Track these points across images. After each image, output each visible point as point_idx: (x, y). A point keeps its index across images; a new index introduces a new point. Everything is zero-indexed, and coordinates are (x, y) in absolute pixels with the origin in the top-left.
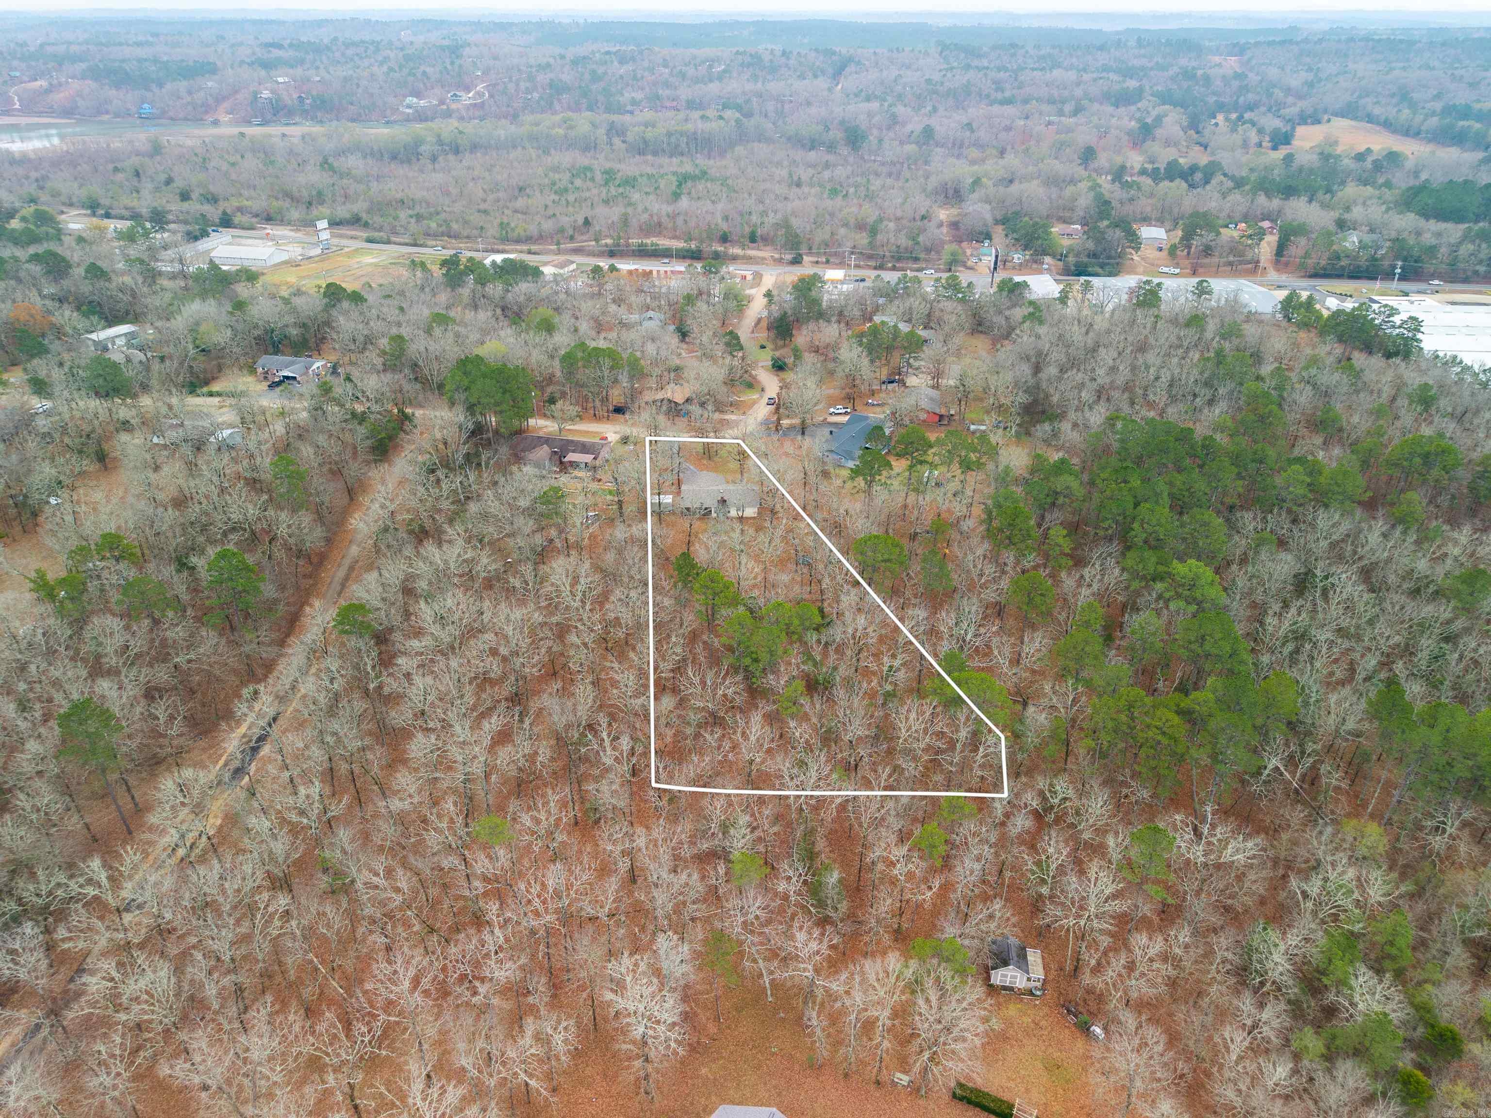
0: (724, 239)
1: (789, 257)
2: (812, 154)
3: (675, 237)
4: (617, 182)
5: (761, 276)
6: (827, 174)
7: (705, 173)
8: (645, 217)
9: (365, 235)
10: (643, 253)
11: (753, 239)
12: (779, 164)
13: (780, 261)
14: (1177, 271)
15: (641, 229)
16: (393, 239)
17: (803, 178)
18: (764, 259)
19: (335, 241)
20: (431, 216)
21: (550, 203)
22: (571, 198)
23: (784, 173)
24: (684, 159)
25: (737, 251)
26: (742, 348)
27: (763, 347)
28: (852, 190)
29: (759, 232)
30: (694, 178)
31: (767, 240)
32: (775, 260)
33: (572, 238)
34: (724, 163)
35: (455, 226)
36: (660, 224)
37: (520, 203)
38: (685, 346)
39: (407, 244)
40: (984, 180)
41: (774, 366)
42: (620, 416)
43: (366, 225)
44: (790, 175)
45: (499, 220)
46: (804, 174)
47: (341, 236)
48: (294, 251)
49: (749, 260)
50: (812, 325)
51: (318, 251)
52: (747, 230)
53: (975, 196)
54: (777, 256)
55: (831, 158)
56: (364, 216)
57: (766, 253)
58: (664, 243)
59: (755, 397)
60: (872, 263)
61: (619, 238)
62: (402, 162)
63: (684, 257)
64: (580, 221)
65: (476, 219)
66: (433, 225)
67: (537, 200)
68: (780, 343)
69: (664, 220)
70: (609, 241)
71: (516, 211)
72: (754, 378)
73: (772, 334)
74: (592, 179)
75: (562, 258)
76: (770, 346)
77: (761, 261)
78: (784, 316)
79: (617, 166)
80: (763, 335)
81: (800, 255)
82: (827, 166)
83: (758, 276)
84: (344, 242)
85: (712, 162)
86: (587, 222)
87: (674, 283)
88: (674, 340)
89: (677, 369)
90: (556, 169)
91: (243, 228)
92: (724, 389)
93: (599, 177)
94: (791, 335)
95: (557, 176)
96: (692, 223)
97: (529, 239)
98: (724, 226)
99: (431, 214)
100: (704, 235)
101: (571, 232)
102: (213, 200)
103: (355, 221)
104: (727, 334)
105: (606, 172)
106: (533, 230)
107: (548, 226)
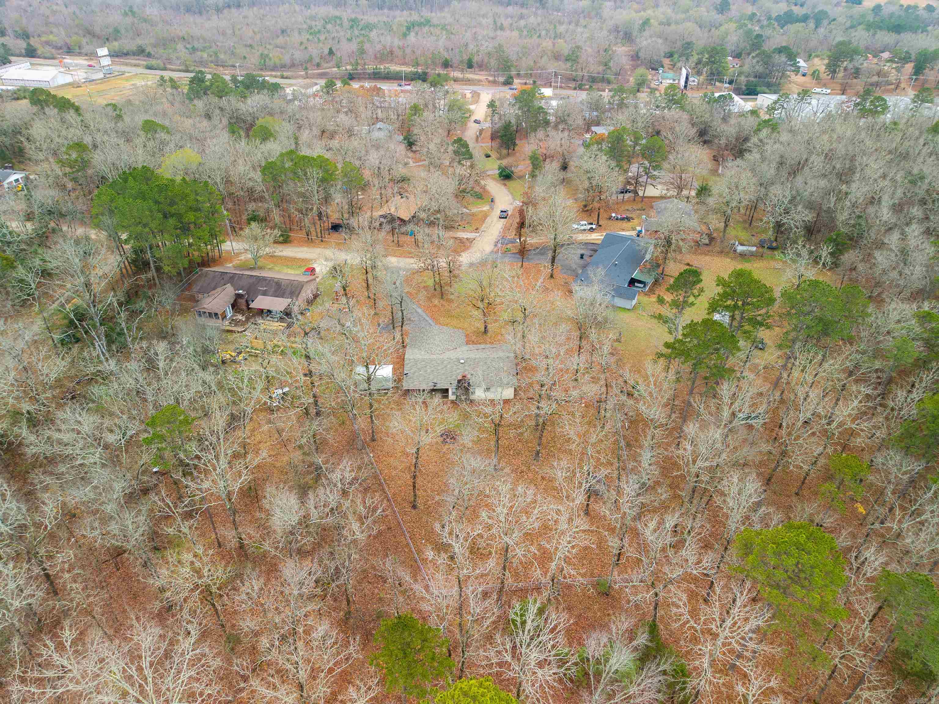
0: (446, 65)
1: (501, 79)
2: (510, 8)
3: (404, 64)
4: (360, 28)
5: (479, 95)
6: (522, 23)
7: (429, 21)
8: (379, 47)
9: (145, 63)
10: (377, 76)
11: (470, 65)
12: (484, 16)
13: (495, 83)
14: (829, 91)
15: (376, 57)
16: (169, 66)
17: (505, 25)
18: (480, 81)
19: (117, 68)
20: (204, 49)
21: (305, 41)
22: (322, 38)
23: (490, 20)
24: (413, 12)
25: (458, 74)
26: (471, 157)
27: (488, 156)
28: (544, 33)
29: (475, 59)
30: (420, 25)
31: (482, 66)
32: (489, 82)
33: (318, 65)
34: (443, 14)
35: (222, 56)
36: (391, 52)
37: (280, 40)
38: (410, 154)
39: (180, 71)
40: (652, 21)
41: (500, 175)
42: (335, 235)
43: (149, 55)
44: (495, 22)
45: (260, 52)
46: (506, 23)
47: (126, 64)
48: (80, 75)
49: (469, 82)
50: (540, 134)
51: (100, 75)
52: (465, 58)
53: (646, 33)
54: (491, 79)
55: (524, 11)
56: (149, 49)
57: (481, 76)
58: (395, 68)
59: (486, 208)
60: (572, 85)
61: (357, 64)
62: (195, 13)
63: (412, 80)
64: (326, 51)
65: (241, 51)
66: (205, 55)
67: (295, 38)
68: (504, 152)
69: (396, 50)
70: (349, 67)
71: (277, 47)
72: (484, 188)
73: (495, 144)
74: (341, 25)
75: (308, 81)
76: (494, 155)
77: (478, 82)
78: (507, 126)
79: (360, 17)
80: (487, 144)
81: (512, 78)
82: (521, 17)
83: (476, 96)
84: (124, 68)
85: (433, 14)
86: (331, 52)
87: (402, 99)
88: (401, 149)
89: (404, 180)
90: (313, 18)
91: (45, 58)
92: (453, 202)
93: (346, 24)
94: (515, 144)
95: (313, 23)
96: (419, 52)
97: (283, 66)
98: (446, 55)
99: (204, 47)
100: (430, 62)
101: (317, 60)
102: (26, 36)
103: (141, 52)
104: (455, 142)
105: (353, 20)
106: (286, 59)
107: (298, 55)
